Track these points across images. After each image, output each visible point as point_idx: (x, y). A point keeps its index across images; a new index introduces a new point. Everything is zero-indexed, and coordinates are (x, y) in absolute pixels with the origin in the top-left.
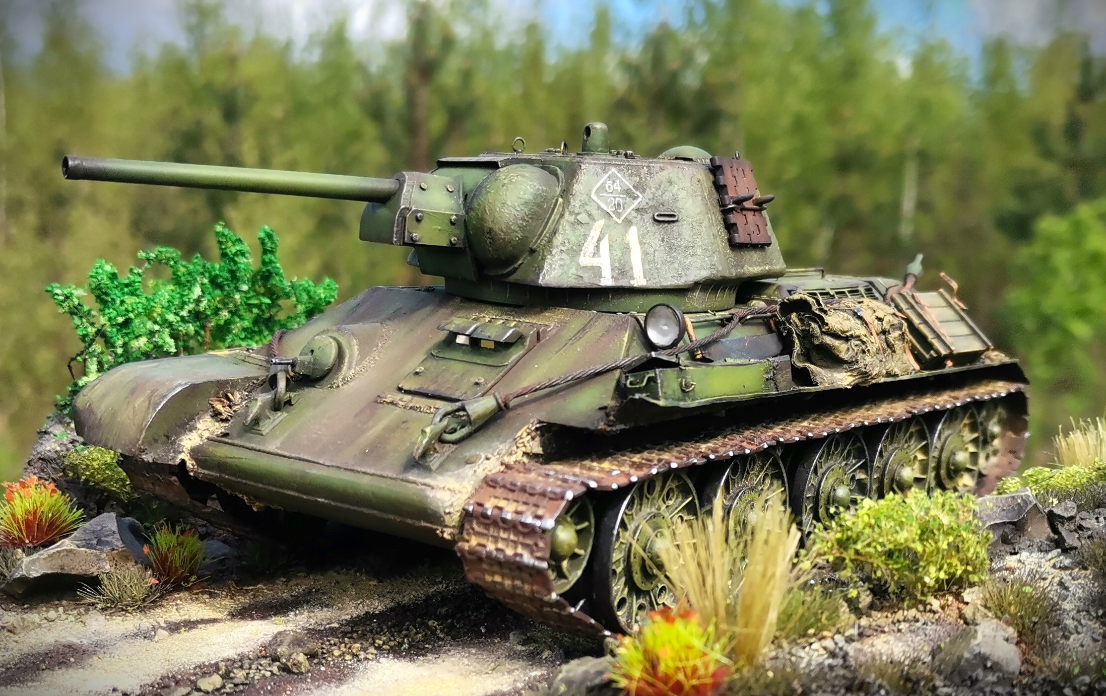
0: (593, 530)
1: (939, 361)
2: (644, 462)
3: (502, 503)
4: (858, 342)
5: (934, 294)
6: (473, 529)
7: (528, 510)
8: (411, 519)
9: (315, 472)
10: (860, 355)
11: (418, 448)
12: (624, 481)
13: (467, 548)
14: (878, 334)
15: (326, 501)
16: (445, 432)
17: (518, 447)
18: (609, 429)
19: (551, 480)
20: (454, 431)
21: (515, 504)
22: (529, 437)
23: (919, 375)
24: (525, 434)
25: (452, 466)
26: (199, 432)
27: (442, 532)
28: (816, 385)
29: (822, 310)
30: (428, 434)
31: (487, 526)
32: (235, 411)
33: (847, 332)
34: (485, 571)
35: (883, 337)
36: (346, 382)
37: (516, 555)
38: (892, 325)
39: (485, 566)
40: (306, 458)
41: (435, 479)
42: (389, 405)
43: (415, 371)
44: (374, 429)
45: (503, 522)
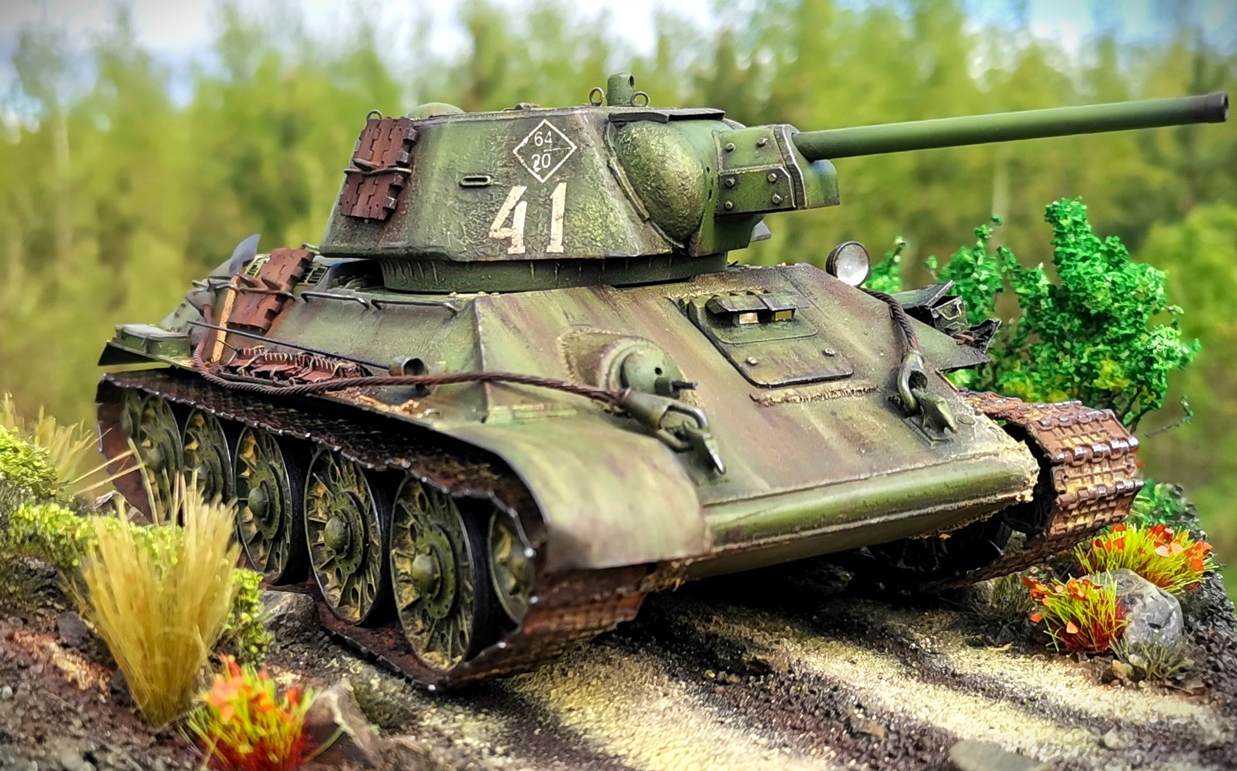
24: (952, 384)
27: (1022, 497)
31: (1079, 468)
34: (1067, 520)
39: (1074, 513)
40: (824, 482)
41: (974, 448)
42: (784, 405)
43: (748, 363)
44: (820, 430)
45: (1095, 457)
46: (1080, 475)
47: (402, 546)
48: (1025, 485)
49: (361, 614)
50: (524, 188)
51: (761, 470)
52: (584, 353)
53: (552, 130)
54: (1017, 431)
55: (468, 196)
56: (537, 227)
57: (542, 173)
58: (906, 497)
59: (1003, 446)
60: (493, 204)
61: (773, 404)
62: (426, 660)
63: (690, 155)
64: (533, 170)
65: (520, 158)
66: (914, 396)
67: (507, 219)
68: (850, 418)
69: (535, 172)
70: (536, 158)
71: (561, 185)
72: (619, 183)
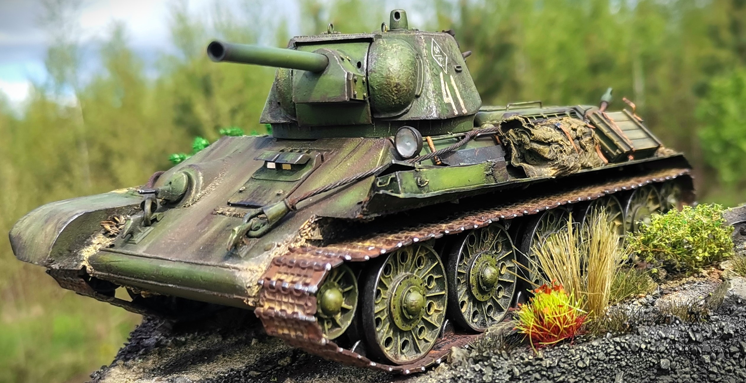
0: (357, 291)
1: (624, 157)
2: (395, 239)
3: (283, 277)
4: (558, 146)
5: (620, 112)
6: (265, 297)
7: (300, 280)
8: (228, 293)
9: (167, 267)
10: (559, 154)
11: (230, 243)
12: (376, 254)
13: (262, 311)
14: (573, 140)
15: (174, 286)
16: (251, 229)
17: (302, 236)
18: (364, 218)
19: (320, 257)
20: (258, 228)
21: (292, 276)
22: (310, 228)
23: (608, 166)
24: (307, 226)
25: (254, 253)
26: (94, 245)
27: (248, 301)
28: (529, 177)
29: (529, 125)
30: (236, 232)
31: (274, 294)
32: (120, 229)
33: (549, 139)
34: (277, 327)
35: (578, 141)
36: (194, 202)
37: (294, 313)
38: (584, 134)
39: (277, 323)
43: (239, 190)
51: (154, 243)
61: (216, 214)
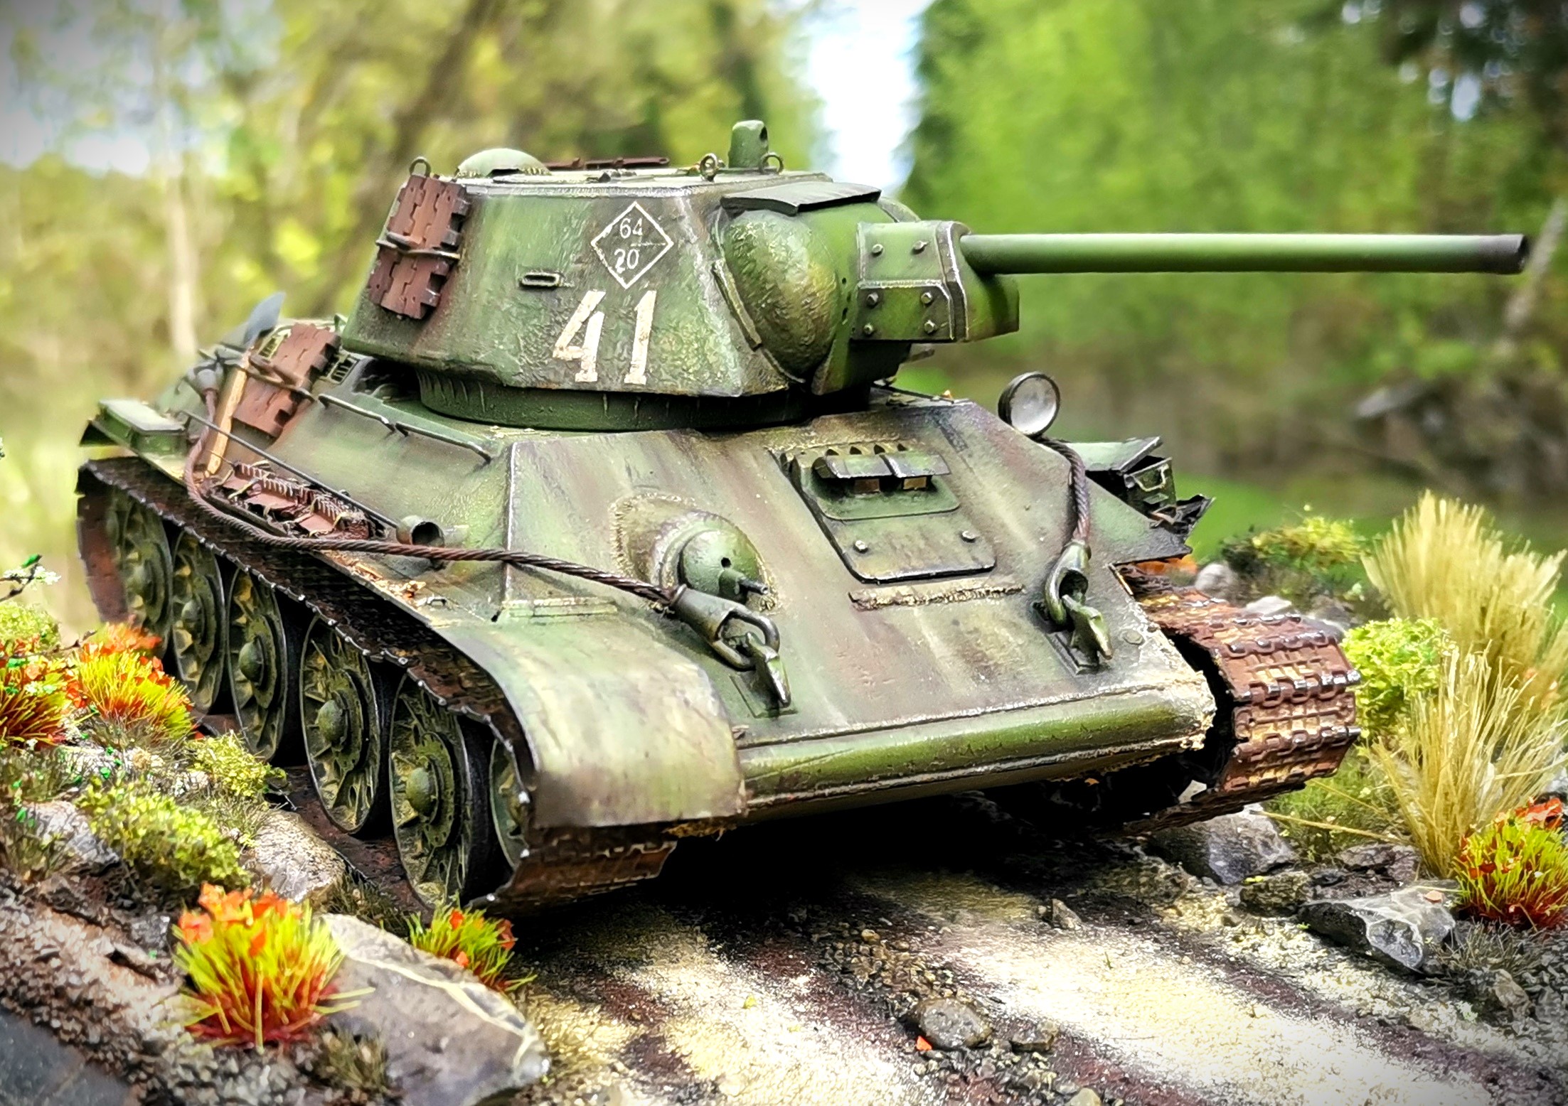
6: (1253, 721)
13: (1251, 749)
24: (1126, 586)
27: (1190, 743)
31: (1274, 710)
40: (923, 718)
41: (1133, 678)
42: (893, 609)
43: (856, 549)
44: (932, 646)
45: (1296, 696)
46: (1272, 718)
47: (405, 749)
48: (1195, 728)
49: (358, 821)
50: (602, 294)
51: (839, 700)
52: (639, 530)
53: (644, 218)
54: (1197, 656)
55: (530, 298)
56: (615, 348)
57: (627, 275)
58: (1027, 741)
59: (1173, 676)
60: (561, 313)
61: (877, 607)
62: (420, 892)
63: (821, 263)
64: (615, 269)
65: (599, 252)
66: (1064, 605)
67: (577, 334)
68: (976, 630)
69: (617, 272)
70: (620, 254)
71: (649, 292)
72: (724, 294)
